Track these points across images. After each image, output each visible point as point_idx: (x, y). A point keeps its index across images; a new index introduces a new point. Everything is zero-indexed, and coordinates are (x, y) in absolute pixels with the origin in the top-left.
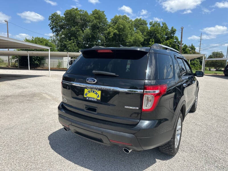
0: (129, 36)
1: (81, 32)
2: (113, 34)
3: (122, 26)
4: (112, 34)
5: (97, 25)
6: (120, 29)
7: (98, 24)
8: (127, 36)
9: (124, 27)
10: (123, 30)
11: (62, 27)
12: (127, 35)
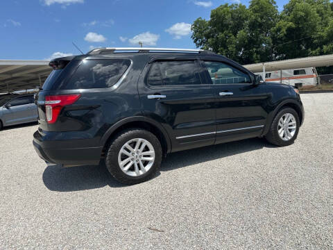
0: (319, 27)
1: (233, 37)
2: (286, 31)
3: (303, 14)
4: (284, 30)
5: (257, 21)
6: (300, 19)
7: (259, 19)
8: (313, 28)
9: (307, 14)
10: (305, 20)
11: (208, 36)
12: (315, 26)
